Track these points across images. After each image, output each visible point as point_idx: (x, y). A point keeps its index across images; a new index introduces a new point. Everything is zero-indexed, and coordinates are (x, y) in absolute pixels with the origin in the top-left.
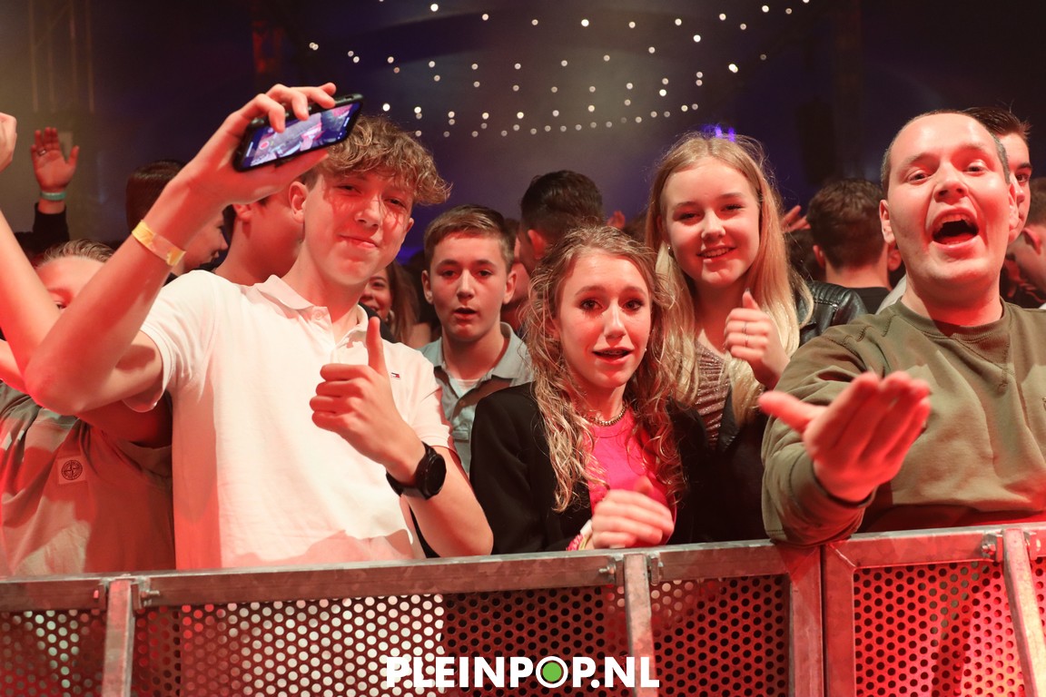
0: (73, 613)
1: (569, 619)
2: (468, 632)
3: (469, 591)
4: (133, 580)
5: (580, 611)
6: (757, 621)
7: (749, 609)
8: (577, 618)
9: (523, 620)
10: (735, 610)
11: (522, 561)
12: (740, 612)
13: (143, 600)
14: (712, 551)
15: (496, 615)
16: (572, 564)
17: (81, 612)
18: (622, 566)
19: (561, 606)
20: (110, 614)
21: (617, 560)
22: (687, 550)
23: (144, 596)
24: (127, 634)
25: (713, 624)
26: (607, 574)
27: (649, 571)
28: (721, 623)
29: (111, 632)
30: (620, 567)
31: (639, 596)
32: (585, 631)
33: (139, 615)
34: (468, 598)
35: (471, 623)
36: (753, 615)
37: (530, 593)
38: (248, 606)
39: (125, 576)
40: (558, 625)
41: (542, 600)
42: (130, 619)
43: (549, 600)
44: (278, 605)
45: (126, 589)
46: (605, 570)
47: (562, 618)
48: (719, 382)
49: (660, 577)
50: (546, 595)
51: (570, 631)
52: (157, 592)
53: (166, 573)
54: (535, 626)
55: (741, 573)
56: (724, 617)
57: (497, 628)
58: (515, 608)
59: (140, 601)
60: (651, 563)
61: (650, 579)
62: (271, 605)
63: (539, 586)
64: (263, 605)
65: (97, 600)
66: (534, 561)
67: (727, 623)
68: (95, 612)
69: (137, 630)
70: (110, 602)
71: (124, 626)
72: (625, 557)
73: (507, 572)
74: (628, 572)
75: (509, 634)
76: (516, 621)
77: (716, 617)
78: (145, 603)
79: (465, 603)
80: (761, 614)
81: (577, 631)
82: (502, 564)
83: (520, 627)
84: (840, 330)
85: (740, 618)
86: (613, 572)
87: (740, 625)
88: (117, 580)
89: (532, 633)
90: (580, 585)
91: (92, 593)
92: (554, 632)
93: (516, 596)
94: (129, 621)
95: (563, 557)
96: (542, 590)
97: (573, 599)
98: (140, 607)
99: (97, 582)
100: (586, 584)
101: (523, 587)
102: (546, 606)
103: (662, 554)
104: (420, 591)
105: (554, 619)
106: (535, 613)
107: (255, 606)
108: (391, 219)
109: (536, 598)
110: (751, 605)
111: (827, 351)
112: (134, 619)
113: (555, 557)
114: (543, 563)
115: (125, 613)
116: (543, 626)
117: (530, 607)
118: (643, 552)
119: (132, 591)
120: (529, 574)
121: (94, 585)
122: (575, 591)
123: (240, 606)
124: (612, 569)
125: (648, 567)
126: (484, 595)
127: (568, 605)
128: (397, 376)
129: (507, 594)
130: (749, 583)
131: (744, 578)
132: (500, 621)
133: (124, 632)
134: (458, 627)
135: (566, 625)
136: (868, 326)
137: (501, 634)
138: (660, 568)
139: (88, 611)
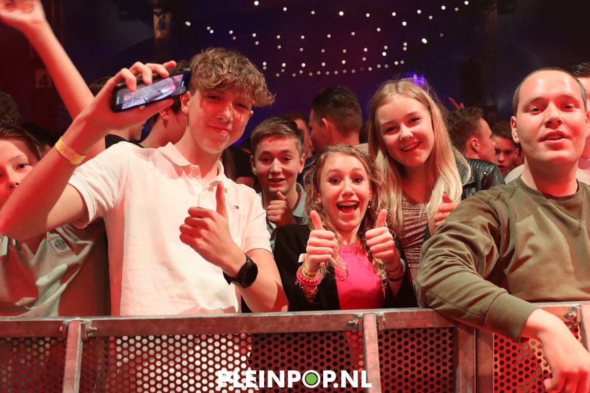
0: (48, 339)
1: (331, 349)
2: (273, 355)
3: (274, 332)
4: (82, 321)
5: (337, 345)
6: (438, 353)
7: (434, 346)
8: (335, 349)
9: (304, 349)
10: (425, 346)
11: (305, 316)
12: (429, 348)
13: (87, 332)
14: (414, 312)
15: (289, 346)
16: (333, 318)
17: (51, 339)
18: (362, 320)
19: (326, 342)
20: (68, 340)
21: (359, 316)
22: (399, 311)
23: (88, 330)
24: (78, 352)
25: (413, 354)
26: (353, 324)
27: (377, 323)
28: (417, 354)
29: (69, 350)
30: (361, 321)
31: (371, 337)
32: (339, 356)
33: (85, 341)
34: (273, 336)
35: (274, 350)
36: (436, 350)
37: (309, 334)
38: (147, 338)
39: (78, 319)
40: (324, 353)
41: (315, 338)
42: (80, 344)
43: (320, 338)
44: (164, 337)
45: (78, 326)
46: (352, 322)
47: (326, 349)
48: (420, 216)
49: (383, 327)
50: (318, 336)
51: (331, 356)
52: (96, 328)
53: (101, 318)
54: (311, 353)
55: (430, 325)
56: (419, 350)
57: (289, 354)
58: (300, 343)
59: (86, 333)
60: (379, 318)
61: (378, 328)
62: (160, 337)
63: (314, 330)
64: (156, 337)
65: (61, 332)
66: (312, 316)
67: (421, 354)
68: (60, 339)
69: (84, 350)
70: (69, 333)
71: (76, 347)
72: (364, 315)
73: (296, 322)
74: (365, 323)
75: (296, 357)
76: (300, 350)
77: (415, 351)
78: (89, 334)
79: (271, 339)
80: (440, 350)
81: (335, 356)
82: (294, 317)
83: (302, 354)
84: (486, 194)
85: (428, 351)
86: (356, 323)
87: (428, 355)
88: (73, 321)
89: (309, 357)
90: (337, 330)
91: (59, 328)
92: (322, 357)
93: (301, 335)
94: (80, 345)
95: (328, 314)
96: (315, 332)
97: (333, 338)
98: (86, 337)
99: (62, 322)
100: (341, 329)
101: (305, 331)
102: (317, 342)
103: (385, 314)
104: (246, 332)
105: (322, 349)
106: (311, 346)
107: (151, 338)
108: (238, 115)
109: (311, 337)
110: (435, 344)
111: (478, 205)
112: (82, 344)
113: (324, 314)
114: (317, 317)
115: (77, 339)
116: (315, 353)
117: (309, 342)
118: (374, 312)
119: (82, 327)
120: (308, 323)
121: (60, 323)
122: (335, 334)
123: (142, 338)
124: (356, 321)
125: (377, 321)
126: (282, 335)
127: (330, 342)
128: (237, 207)
129: (295, 334)
130: (434, 331)
131: (431, 329)
132: (291, 350)
133: (76, 351)
134: (267, 352)
135: (328, 353)
136: (502, 192)
137: (291, 357)
138: (384, 322)
139: (56, 339)
